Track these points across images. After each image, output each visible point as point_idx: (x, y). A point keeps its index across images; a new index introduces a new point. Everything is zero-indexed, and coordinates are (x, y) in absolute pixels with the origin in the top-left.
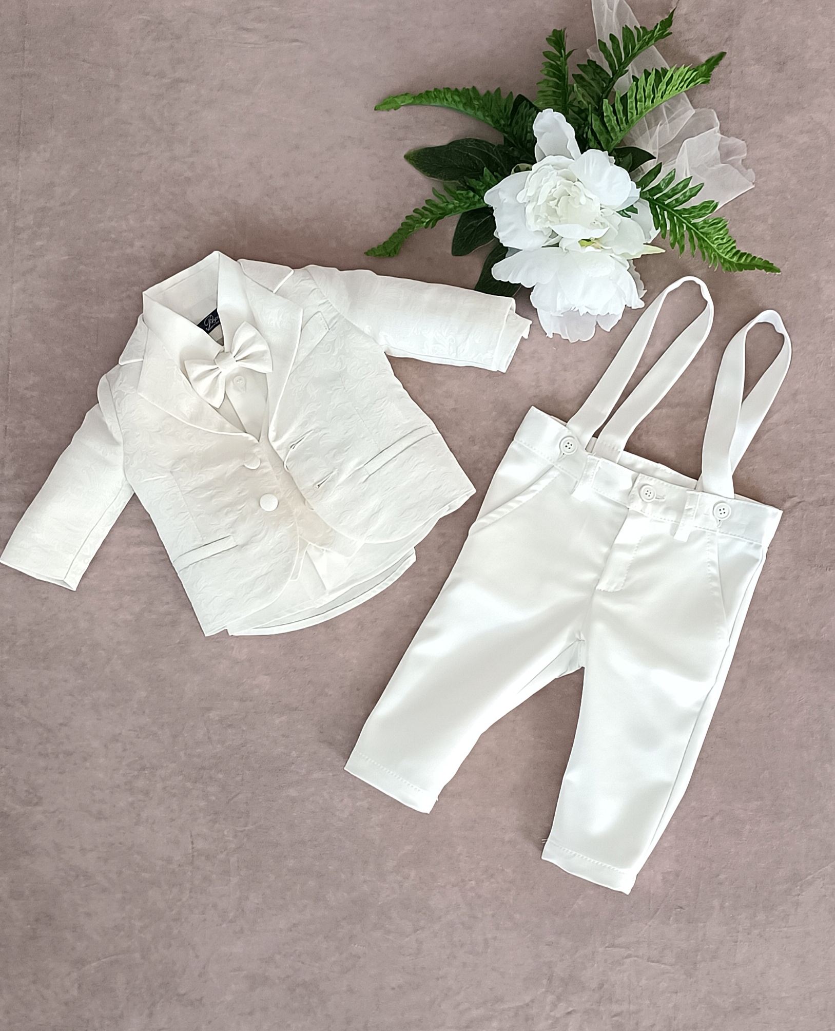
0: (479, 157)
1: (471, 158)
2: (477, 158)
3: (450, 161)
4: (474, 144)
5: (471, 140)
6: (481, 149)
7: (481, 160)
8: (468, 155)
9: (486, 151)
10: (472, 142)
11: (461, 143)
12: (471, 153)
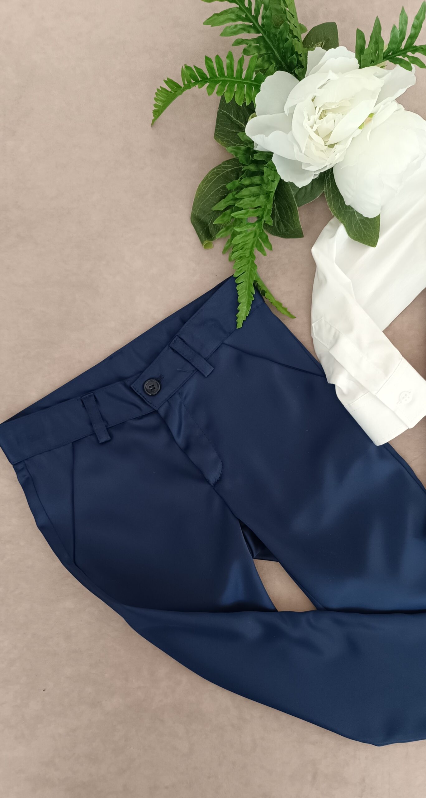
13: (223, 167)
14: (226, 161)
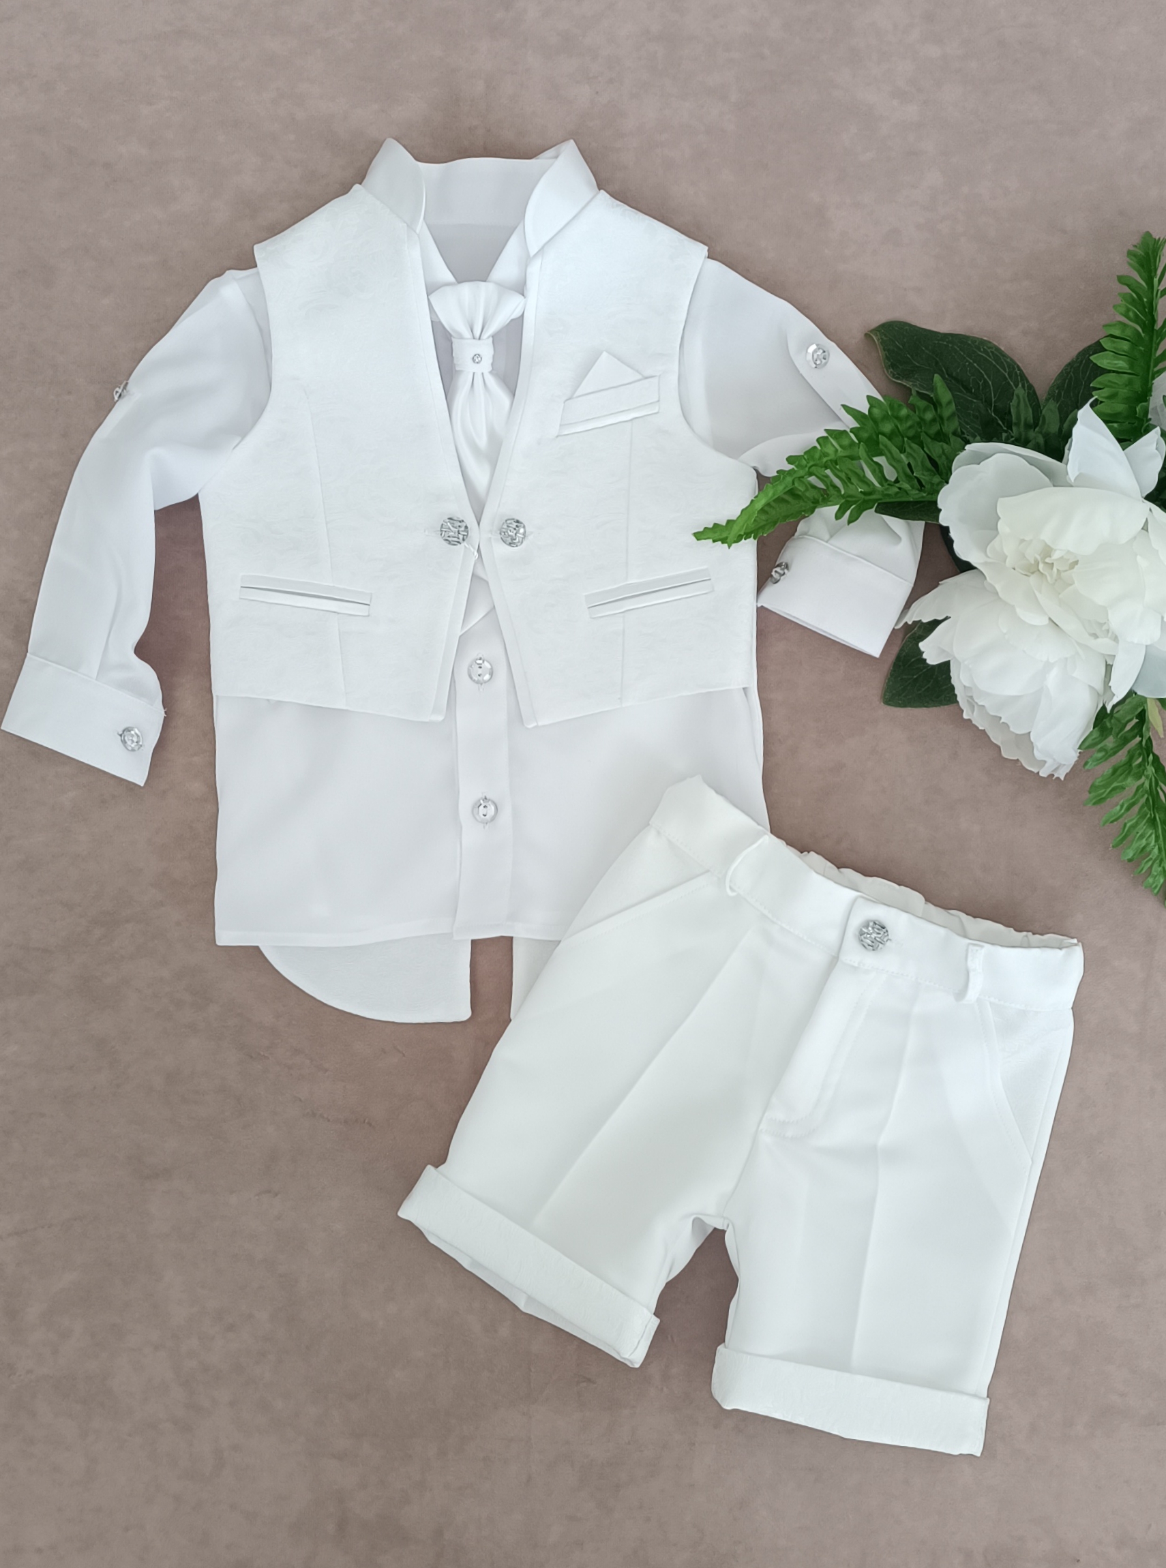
4: (991, 354)
5: (989, 345)
11: (970, 342)
12: (978, 365)
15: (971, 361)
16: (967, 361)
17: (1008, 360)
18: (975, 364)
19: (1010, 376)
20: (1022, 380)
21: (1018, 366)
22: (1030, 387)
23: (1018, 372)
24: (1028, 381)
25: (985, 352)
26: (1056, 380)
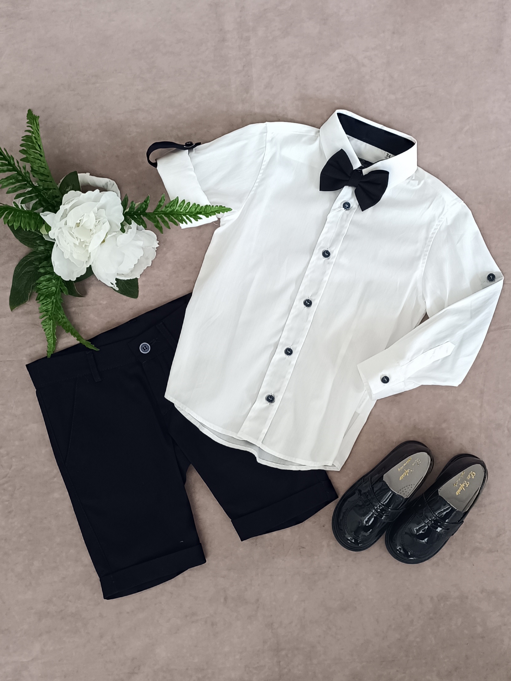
0: (26, 268)
1: (25, 273)
2: (26, 269)
3: (22, 285)
6: (23, 265)
7: (28, 267)
8: (23, 274)
9: (26, 262)
10: (17, 268)
11: (15, 275)
12: (22, 272)
13: (29, 256)
14: (31, 253)
15: (21, 274)
16: (22, 275)
17: (21, 262)
18: (23, 272)
19: (26, 261)
20: (27, 257)
21: (23, 258)
22: (30, 254)
23: (25, 258)
24: (28, 255)
25: (18, 269)
26: (26, 245)
